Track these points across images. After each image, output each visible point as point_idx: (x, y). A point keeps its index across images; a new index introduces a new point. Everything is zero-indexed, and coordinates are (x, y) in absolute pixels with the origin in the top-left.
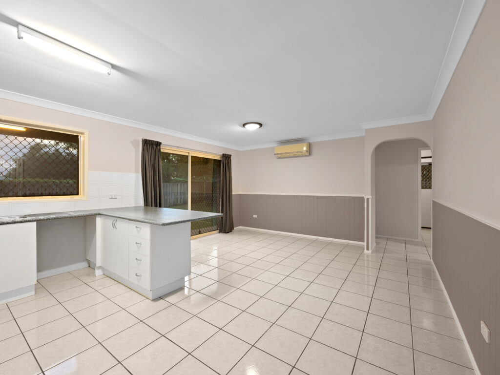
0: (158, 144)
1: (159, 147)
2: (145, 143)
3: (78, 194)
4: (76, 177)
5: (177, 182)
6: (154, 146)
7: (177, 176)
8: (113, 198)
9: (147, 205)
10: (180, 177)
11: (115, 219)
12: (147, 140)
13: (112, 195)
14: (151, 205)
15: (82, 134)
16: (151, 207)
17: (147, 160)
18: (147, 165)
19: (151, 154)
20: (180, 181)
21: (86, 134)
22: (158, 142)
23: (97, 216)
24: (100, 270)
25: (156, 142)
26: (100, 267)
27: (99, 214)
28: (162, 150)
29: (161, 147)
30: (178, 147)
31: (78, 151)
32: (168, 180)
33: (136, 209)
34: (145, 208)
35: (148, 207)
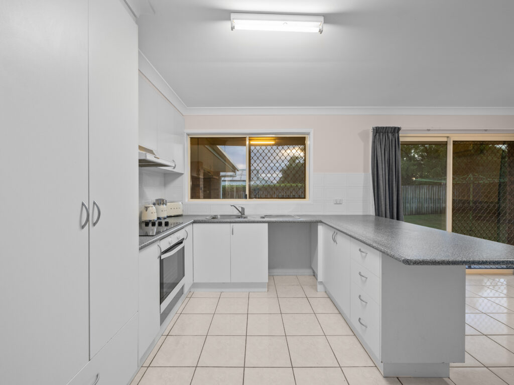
0: (396, 130)
1: (396, 135)
2: (377, 132)
3: (305, 198)
4: (303, 180)
5: (421, 184)
6: (390, 135)
7: (421, 177)
8: (338, 203)
9: (379, 215)
10: (427, 177)
11: (336, 231)
12: (379, 128)
13: (336, 200)
14: (384, 215)
15: (308, 134)
16: (384, 218)
17: (379, 154)
18: (379, 162)
19: (385, 145)
20: (425, 183)
21: (312, 134)
22: (395, 128)
23: (319, 224)
24: (322, 286)
25: (392, 128)
26: (321, 283)
27: (321, 222)
28: (401, 139)
29: (400, 135)
30: (429, 130)
31: (305, 154)
32: (408, 181)
33: (364, 218)
34: (376, 219)
35: (380, 218)
